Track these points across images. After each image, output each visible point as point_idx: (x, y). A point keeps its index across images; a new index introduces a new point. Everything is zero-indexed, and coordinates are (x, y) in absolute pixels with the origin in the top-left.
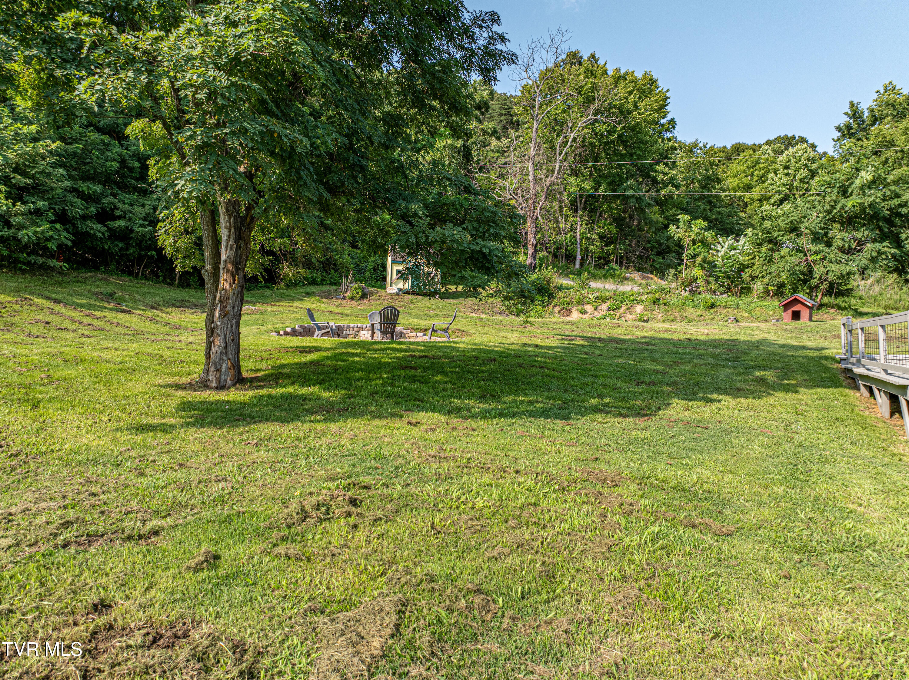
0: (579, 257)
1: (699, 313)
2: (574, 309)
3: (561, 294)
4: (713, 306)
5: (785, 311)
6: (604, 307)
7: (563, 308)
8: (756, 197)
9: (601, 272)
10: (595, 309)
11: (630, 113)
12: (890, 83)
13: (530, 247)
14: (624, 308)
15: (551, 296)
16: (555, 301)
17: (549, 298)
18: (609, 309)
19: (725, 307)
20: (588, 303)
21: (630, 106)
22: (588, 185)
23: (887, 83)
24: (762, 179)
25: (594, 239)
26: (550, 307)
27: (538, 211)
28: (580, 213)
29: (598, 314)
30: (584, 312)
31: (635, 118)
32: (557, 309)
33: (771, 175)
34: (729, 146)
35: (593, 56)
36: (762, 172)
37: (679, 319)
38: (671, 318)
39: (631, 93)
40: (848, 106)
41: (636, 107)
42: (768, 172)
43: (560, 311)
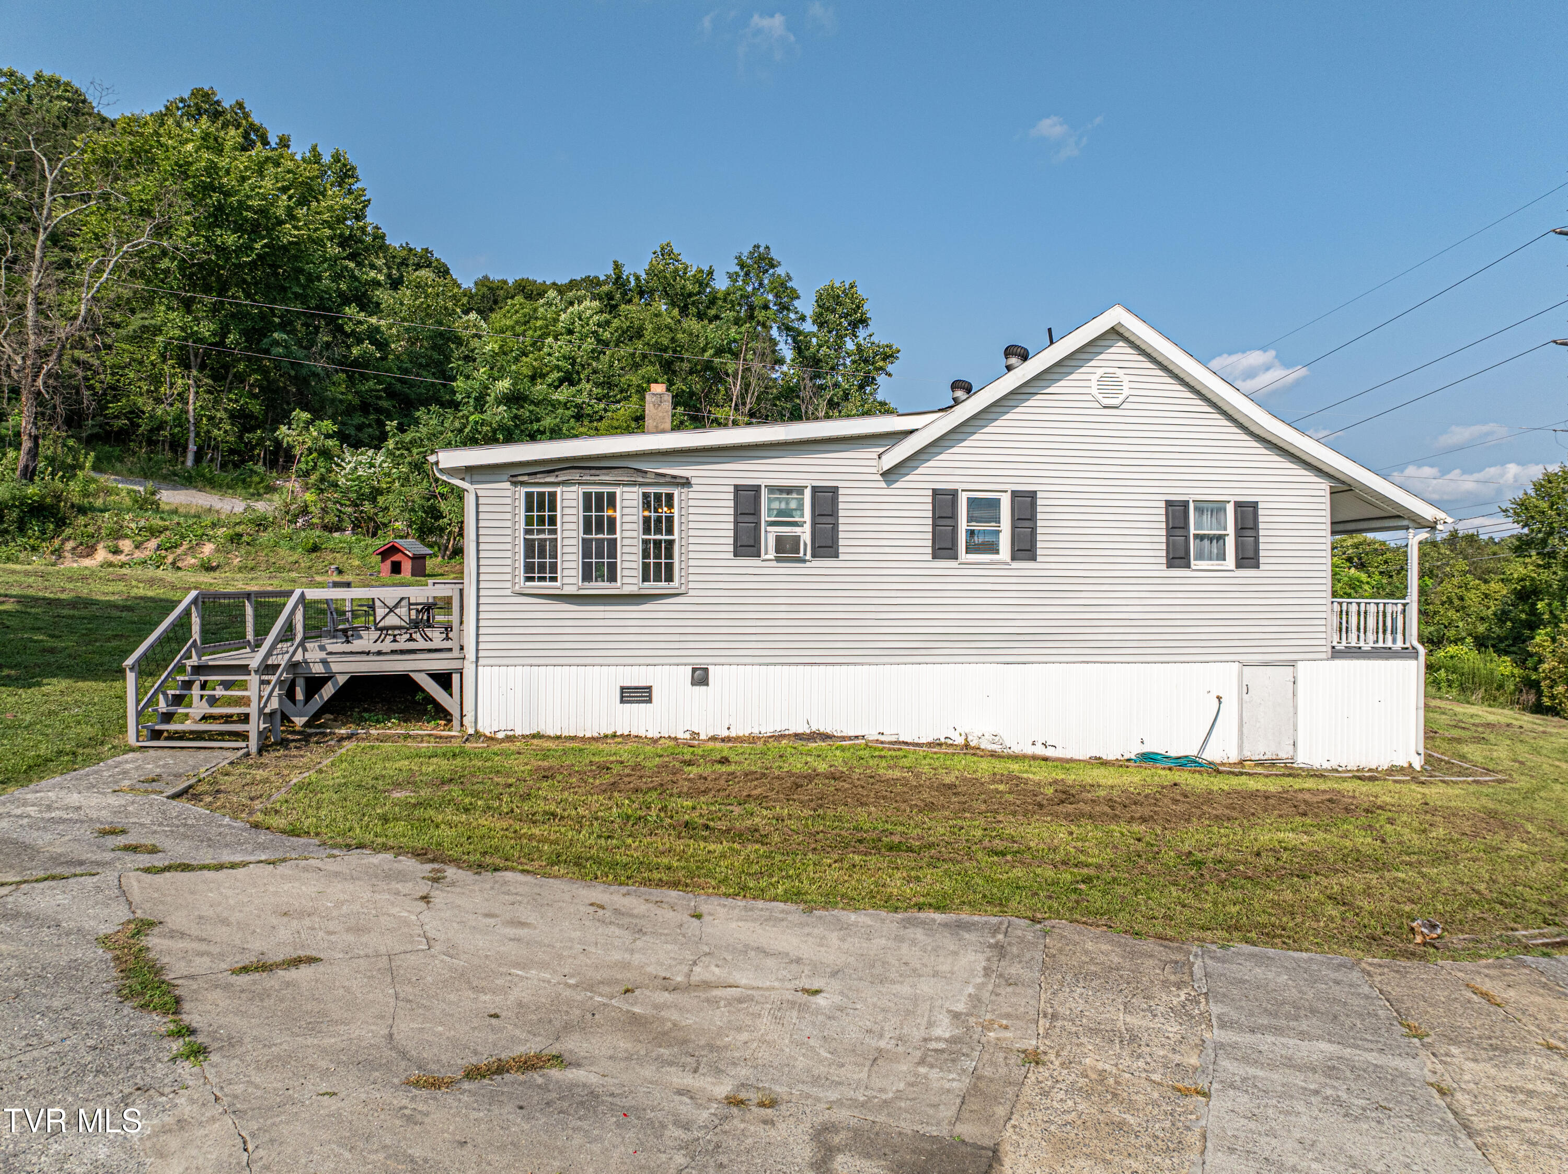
0: (192, 448)
1: (295, 557)
2: (100, 546)
3: (82, 520)
4: (315, 549)
5: (383, 561)
6: (153, 543)
7: (81, 544)
8: (527, 371)
9: (229, 477)
10: (137, 547)
11: (281, 223)
12: (668, 245)
13: (25, 438)
14: (185, 545)
15: (61, 523)
16: (68, 531)
17: (58, 526)
18: (159, 547)
19: (333, 551)
20: (126, 536)
21: (281, 213)
22: (206, 329)
23: (665, 243)
24: (537, 344)
25: (221, 419)
26: (57, 542)
27: (40, 382)
28: (195, 372)
29: (138, 555)
30: (116, 551)
31: (289, 233)
32: (70, 545)
33: (550, 340)
34: (511, 282)
35: (240, 105)
36: (539, 333)
37: (263, 566)
38: (251, 564)
39: (284, 190)
40: (612, 266)
41: (292, 217)
42: (545, 335)
43: (74, 549)
